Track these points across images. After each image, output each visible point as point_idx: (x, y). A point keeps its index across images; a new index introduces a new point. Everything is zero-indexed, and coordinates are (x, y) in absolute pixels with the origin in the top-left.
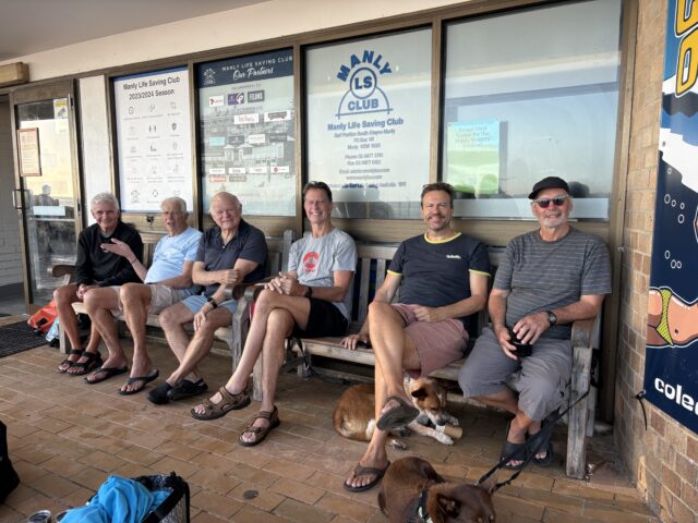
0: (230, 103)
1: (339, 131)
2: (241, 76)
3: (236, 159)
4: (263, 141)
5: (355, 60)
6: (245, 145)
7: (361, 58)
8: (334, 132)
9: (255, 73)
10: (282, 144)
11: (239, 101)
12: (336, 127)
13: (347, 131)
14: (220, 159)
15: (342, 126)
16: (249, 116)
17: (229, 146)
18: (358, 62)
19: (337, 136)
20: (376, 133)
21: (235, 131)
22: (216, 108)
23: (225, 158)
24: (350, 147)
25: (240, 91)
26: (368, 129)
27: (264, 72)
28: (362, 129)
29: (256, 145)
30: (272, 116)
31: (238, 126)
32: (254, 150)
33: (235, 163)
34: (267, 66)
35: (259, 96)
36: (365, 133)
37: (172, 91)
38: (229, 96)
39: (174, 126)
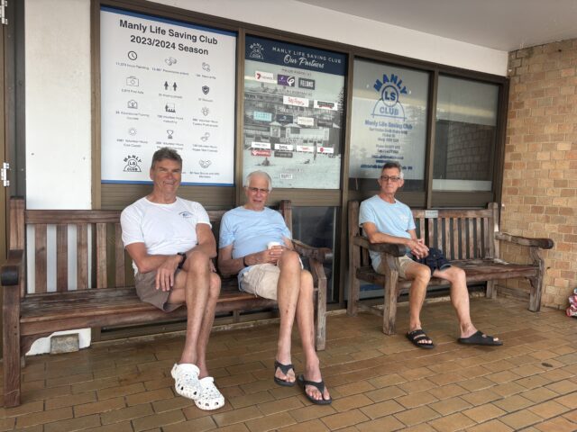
1: (373, 127)
2: (292, 61)
3: (283, 136)
4: (312, 124)
5: (385, 79)
6: (294, 125)
7: (389, 78)
8: (369, 126)
9: (307, 63)
10: (328, 130)
11: (290, 83)
12: (371, 123)
13: (378, 127)
14: (265, 133)
15: (375, 123)
17: (276, 123)
18: (388, 80)
19: (371, 130)
20: (397, 132)
21: (283, 110)
22: (263, 84)
23: (271, 134)
24: (379, 139)
25: (291, 75)
26: (392, 129)
27: (315, 65)
28: (388, 128)
29: (303, 127)
30: (320, 104)
31: (287, 107)
32: (302, 130)
33: (281, 140)
34: (318, 61)
35: (310, 84)
36: (390, 131)
37: (206, 52)
38: (279, 76)
39: (206, 90)
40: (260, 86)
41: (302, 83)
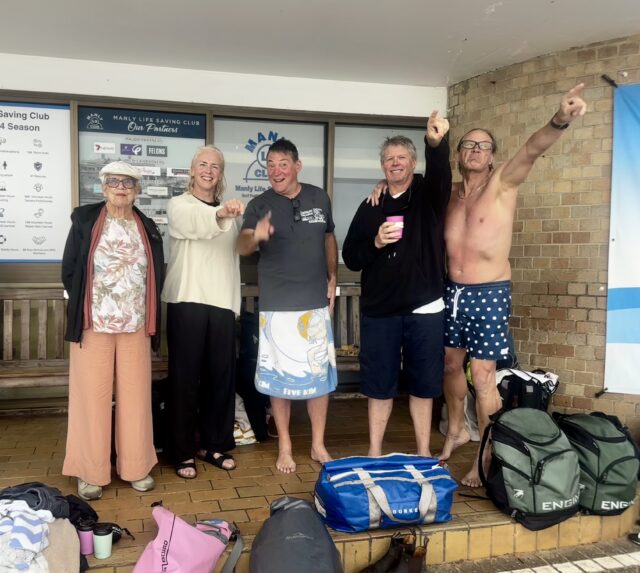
0: (122, 153)
1: (247, 193)
2: (137, 128)
4: (165, 193)
5: (261, 137)
6: (143, 196)
9: (156, 129)
11: (136, 152)
12: (244, 189)
13: (255, 193)
15: (250, 189)
16: (147, 168)
18: (264, 139)
19: (245, 196)
22: (103, 155)
25: (137, 143)
27: (166, 130)
29: (155, 197)
30: (176, 172)
32: (153, 201)
34: (170, 125)
35: (161, 151)
37: (37, 128)
38: (123, 146)
39: (38, 166)
40: (100, 157)
41: (151, 150)
